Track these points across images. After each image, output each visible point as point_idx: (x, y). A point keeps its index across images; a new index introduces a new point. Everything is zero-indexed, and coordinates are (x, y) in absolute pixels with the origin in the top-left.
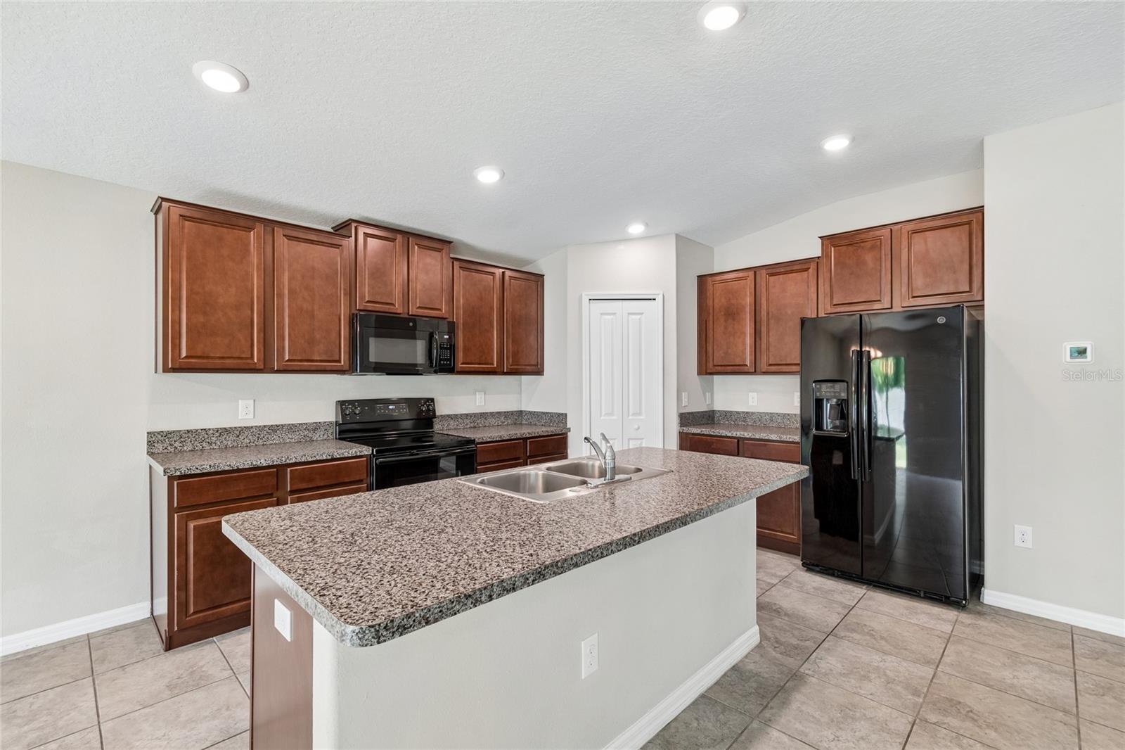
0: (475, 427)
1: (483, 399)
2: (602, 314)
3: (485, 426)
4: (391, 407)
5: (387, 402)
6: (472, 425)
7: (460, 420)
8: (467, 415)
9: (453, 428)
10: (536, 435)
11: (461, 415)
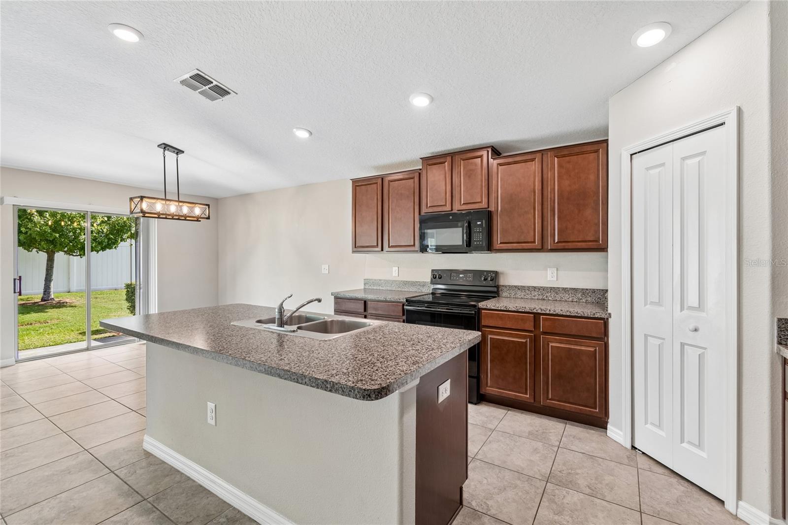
0: (544, 299)
1: (555, 274)
2: (648, 169)
3: (556, 300)
4: (461, 276)
5: (457, 272)
6: (541, 297)
7: (527, 291)
8: (535, 287)
9: (520, 297)
10: (552, 312)
11: (529, 287)
